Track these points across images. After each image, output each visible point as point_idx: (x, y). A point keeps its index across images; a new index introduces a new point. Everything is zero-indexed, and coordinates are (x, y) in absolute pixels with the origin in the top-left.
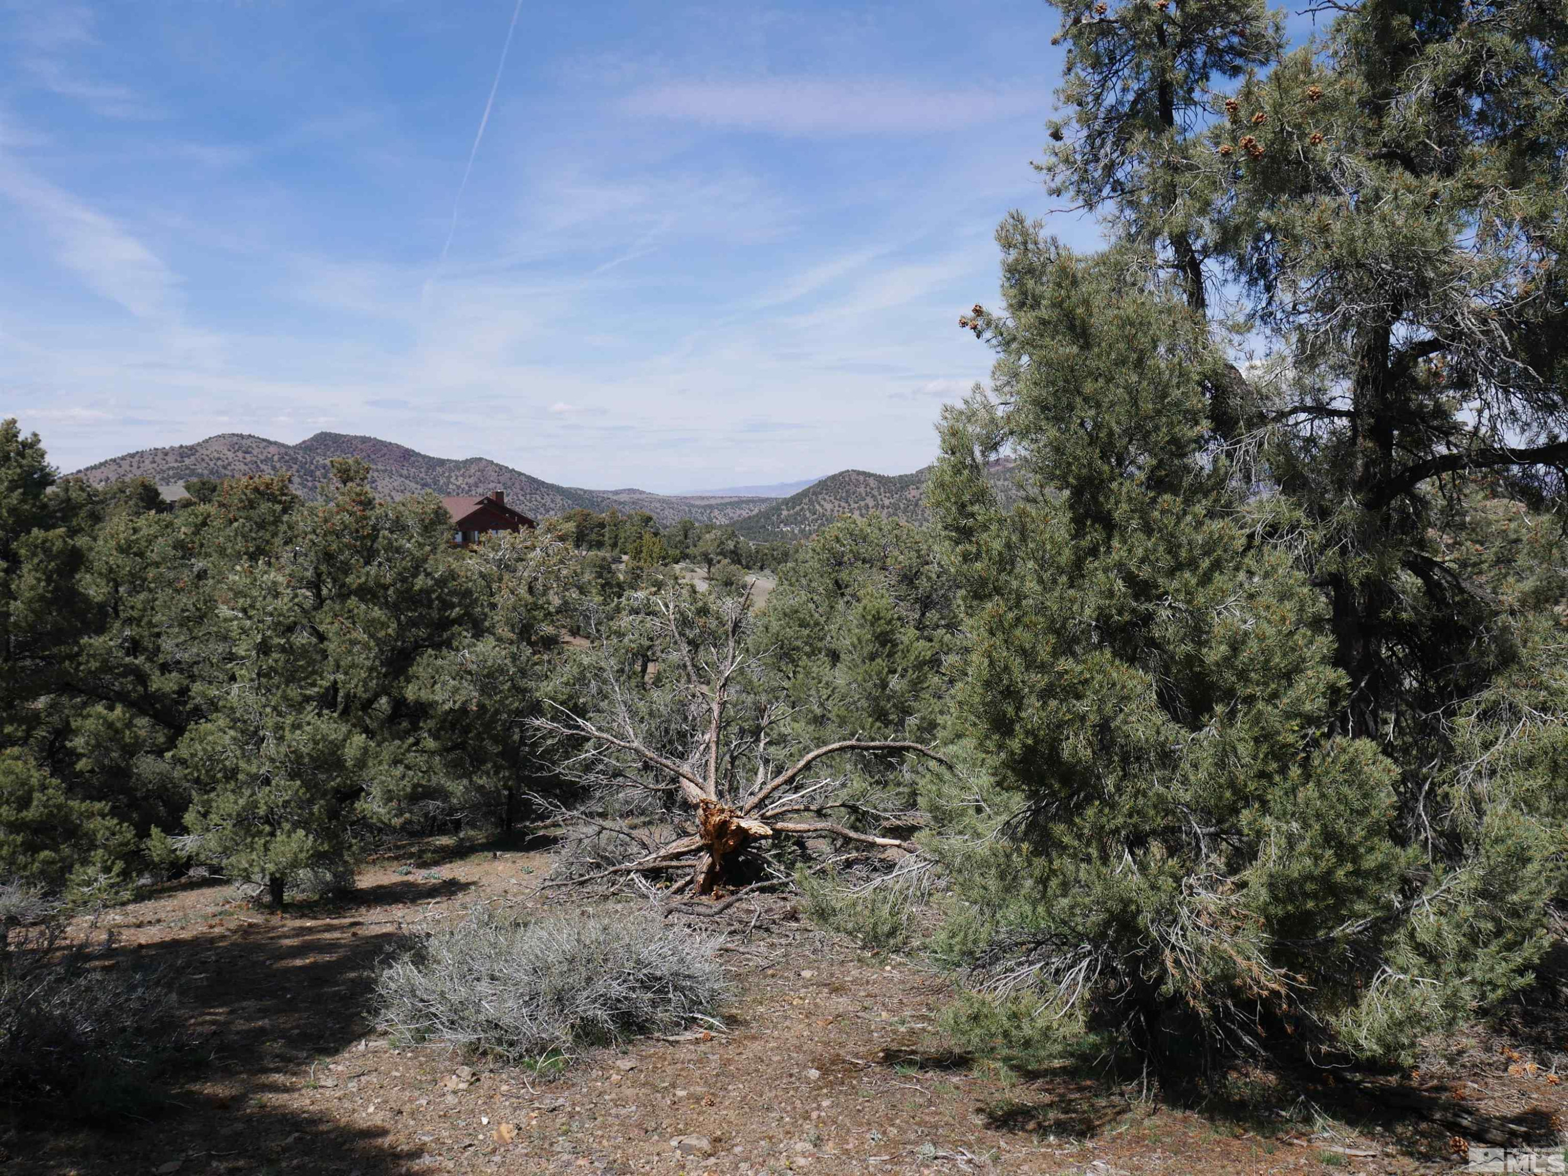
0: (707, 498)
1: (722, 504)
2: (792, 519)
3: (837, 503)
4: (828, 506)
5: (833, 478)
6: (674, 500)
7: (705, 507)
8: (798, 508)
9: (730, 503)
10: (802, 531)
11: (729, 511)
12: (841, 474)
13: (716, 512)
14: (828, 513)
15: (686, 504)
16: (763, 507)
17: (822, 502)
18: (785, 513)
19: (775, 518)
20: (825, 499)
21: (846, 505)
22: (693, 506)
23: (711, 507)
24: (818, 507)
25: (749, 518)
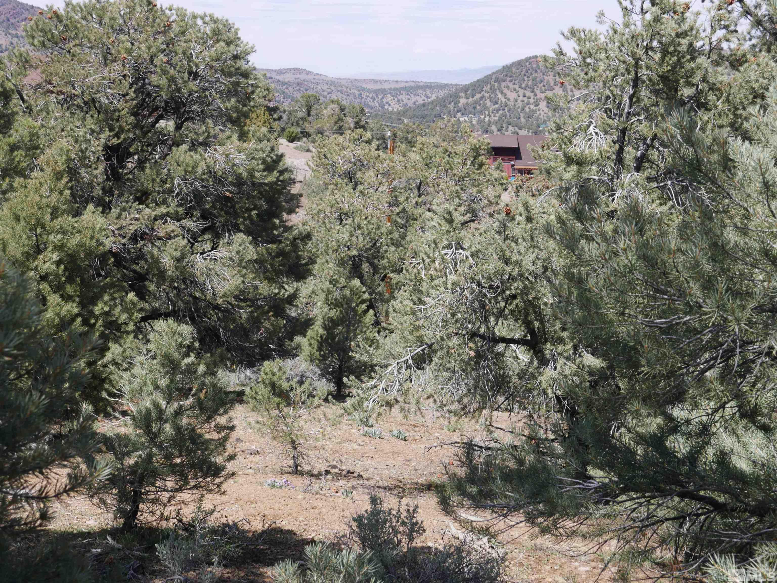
0: (381, 82)
1: (395, 89)
2: (471, 109)
3: (521, 92)
4: (512, 95)
5: (519, 64)
6: (343, 82)
7: (376, 92)
8: (478, 96)
9: (405, 89)
10: (481, 122)
11: (403, 97)
12: (528, 60)
13: (389, 98)
14: (511, 103)
15: (357, 89)
16: (442, 94)
17: (506, 91)
18: (463, 101)
19: (451, 106)
20: (508, 87)
21: (532, 95)
22: (364, 89)
23: (383, 91)
24: (500, 96)
25: (424, 105)
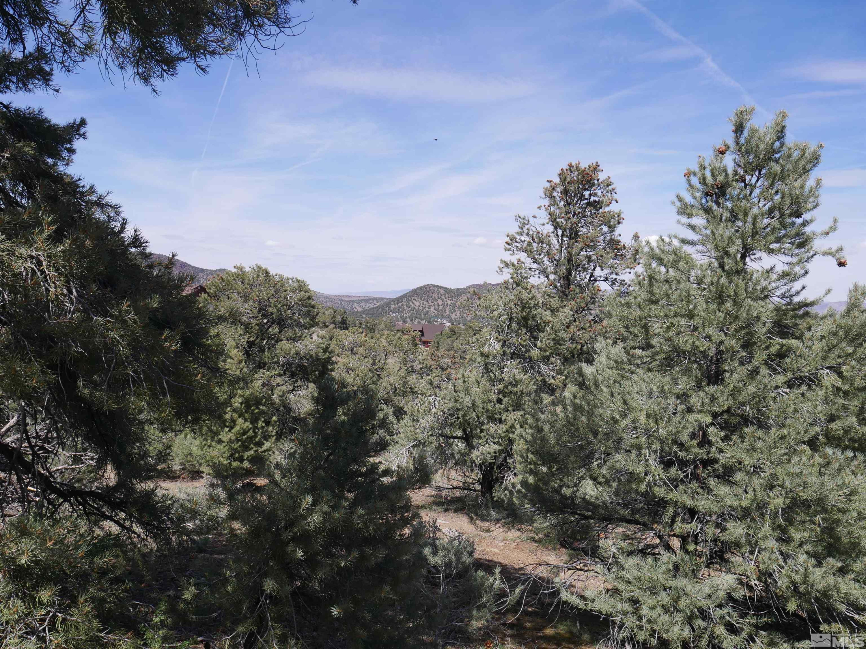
0: (351, 297)
1: (359, 300)
2: (397, 310)
3: (422, 302)
4: (417, 304)
5: (421, 288)
6: (333, 297)
7: (349, 301)
8: (400, 304)
9: (364, 300)
10: (402, 317)
11: (363, 304)
12: (425, 286)
13: (356, 305)
14: (417, 307)
15: (339, 300)
16: (382, 303)
17: (414, 301)
18: (393, 306)
19: (387, 309)
21: (427, 303)
22: (343, 301)
23: (352, 301)
24: (411, 304)
25: (373, 308)
